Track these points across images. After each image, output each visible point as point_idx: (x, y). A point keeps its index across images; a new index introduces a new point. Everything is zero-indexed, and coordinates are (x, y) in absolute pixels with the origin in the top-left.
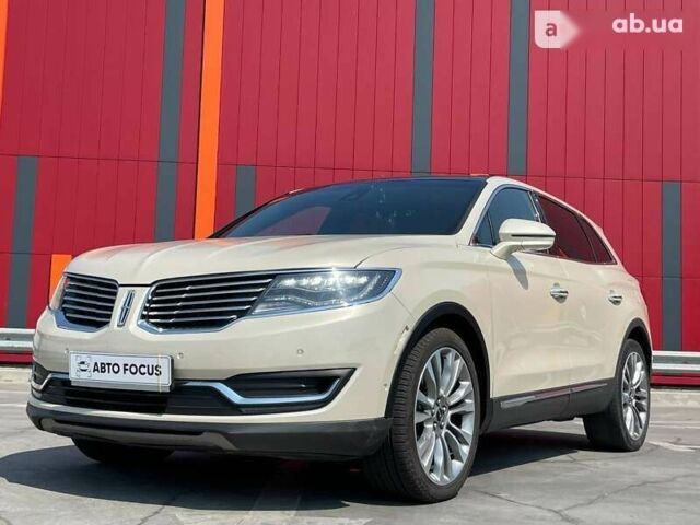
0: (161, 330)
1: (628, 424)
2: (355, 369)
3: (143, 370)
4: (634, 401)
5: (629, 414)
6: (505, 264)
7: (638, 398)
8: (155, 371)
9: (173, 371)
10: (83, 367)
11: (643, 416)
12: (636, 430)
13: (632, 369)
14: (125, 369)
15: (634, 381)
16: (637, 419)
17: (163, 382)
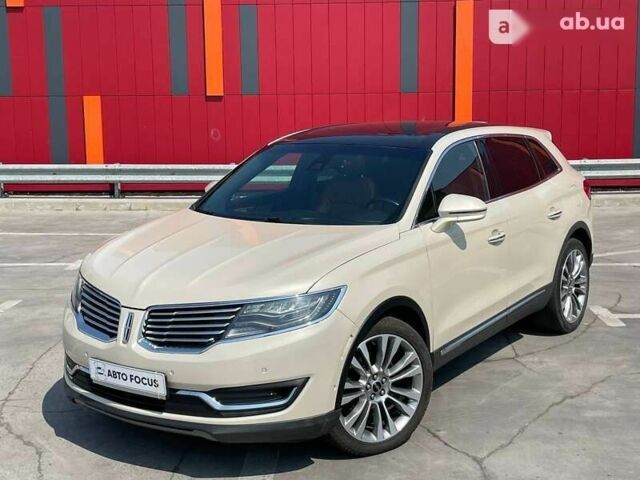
0: (155, 347)
1: (566, 314)
2: (309, 378)
3: (145, 381)
4: (574, 289)
5: (567, 304)
6: (444, 235)
7: (577, 286)
8: (153, 383)
9: (167, 383)
10: (100, 371)
11: (581, 299)
12: (575, 313)
13: (570, 266)
14: (131, 379)
15: (573, 274)
16: (575, 302)
17: (160, 392)
